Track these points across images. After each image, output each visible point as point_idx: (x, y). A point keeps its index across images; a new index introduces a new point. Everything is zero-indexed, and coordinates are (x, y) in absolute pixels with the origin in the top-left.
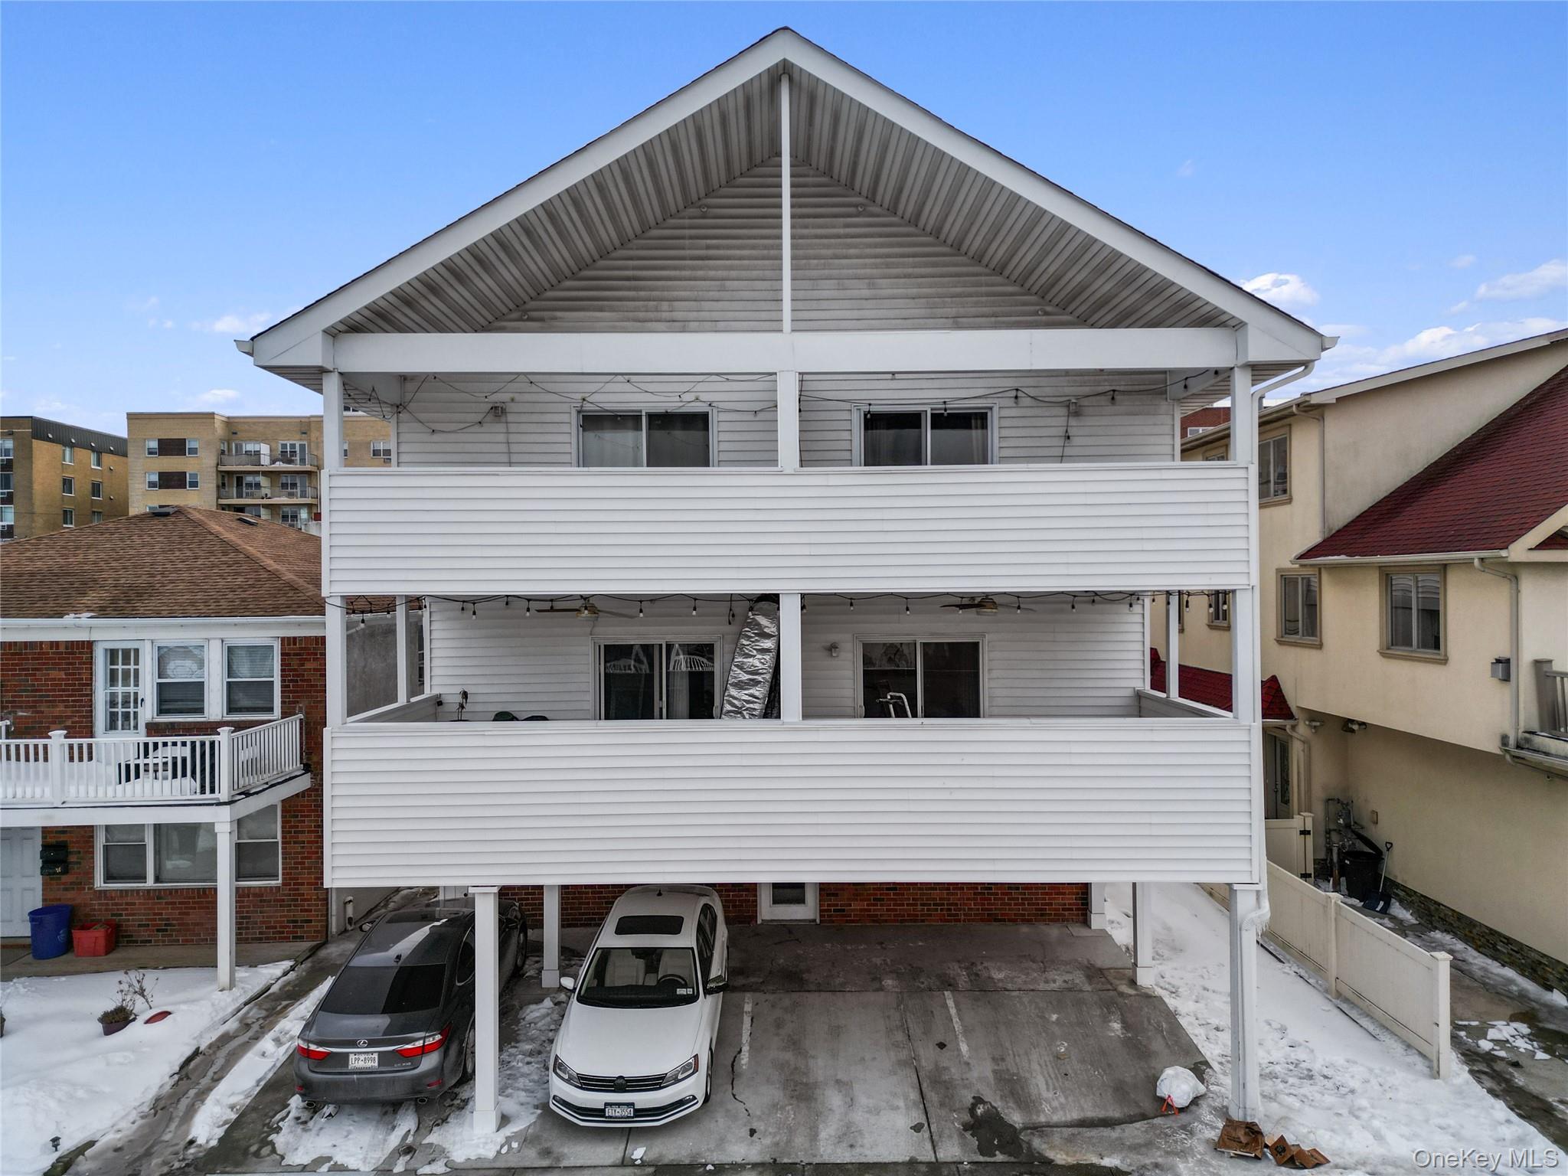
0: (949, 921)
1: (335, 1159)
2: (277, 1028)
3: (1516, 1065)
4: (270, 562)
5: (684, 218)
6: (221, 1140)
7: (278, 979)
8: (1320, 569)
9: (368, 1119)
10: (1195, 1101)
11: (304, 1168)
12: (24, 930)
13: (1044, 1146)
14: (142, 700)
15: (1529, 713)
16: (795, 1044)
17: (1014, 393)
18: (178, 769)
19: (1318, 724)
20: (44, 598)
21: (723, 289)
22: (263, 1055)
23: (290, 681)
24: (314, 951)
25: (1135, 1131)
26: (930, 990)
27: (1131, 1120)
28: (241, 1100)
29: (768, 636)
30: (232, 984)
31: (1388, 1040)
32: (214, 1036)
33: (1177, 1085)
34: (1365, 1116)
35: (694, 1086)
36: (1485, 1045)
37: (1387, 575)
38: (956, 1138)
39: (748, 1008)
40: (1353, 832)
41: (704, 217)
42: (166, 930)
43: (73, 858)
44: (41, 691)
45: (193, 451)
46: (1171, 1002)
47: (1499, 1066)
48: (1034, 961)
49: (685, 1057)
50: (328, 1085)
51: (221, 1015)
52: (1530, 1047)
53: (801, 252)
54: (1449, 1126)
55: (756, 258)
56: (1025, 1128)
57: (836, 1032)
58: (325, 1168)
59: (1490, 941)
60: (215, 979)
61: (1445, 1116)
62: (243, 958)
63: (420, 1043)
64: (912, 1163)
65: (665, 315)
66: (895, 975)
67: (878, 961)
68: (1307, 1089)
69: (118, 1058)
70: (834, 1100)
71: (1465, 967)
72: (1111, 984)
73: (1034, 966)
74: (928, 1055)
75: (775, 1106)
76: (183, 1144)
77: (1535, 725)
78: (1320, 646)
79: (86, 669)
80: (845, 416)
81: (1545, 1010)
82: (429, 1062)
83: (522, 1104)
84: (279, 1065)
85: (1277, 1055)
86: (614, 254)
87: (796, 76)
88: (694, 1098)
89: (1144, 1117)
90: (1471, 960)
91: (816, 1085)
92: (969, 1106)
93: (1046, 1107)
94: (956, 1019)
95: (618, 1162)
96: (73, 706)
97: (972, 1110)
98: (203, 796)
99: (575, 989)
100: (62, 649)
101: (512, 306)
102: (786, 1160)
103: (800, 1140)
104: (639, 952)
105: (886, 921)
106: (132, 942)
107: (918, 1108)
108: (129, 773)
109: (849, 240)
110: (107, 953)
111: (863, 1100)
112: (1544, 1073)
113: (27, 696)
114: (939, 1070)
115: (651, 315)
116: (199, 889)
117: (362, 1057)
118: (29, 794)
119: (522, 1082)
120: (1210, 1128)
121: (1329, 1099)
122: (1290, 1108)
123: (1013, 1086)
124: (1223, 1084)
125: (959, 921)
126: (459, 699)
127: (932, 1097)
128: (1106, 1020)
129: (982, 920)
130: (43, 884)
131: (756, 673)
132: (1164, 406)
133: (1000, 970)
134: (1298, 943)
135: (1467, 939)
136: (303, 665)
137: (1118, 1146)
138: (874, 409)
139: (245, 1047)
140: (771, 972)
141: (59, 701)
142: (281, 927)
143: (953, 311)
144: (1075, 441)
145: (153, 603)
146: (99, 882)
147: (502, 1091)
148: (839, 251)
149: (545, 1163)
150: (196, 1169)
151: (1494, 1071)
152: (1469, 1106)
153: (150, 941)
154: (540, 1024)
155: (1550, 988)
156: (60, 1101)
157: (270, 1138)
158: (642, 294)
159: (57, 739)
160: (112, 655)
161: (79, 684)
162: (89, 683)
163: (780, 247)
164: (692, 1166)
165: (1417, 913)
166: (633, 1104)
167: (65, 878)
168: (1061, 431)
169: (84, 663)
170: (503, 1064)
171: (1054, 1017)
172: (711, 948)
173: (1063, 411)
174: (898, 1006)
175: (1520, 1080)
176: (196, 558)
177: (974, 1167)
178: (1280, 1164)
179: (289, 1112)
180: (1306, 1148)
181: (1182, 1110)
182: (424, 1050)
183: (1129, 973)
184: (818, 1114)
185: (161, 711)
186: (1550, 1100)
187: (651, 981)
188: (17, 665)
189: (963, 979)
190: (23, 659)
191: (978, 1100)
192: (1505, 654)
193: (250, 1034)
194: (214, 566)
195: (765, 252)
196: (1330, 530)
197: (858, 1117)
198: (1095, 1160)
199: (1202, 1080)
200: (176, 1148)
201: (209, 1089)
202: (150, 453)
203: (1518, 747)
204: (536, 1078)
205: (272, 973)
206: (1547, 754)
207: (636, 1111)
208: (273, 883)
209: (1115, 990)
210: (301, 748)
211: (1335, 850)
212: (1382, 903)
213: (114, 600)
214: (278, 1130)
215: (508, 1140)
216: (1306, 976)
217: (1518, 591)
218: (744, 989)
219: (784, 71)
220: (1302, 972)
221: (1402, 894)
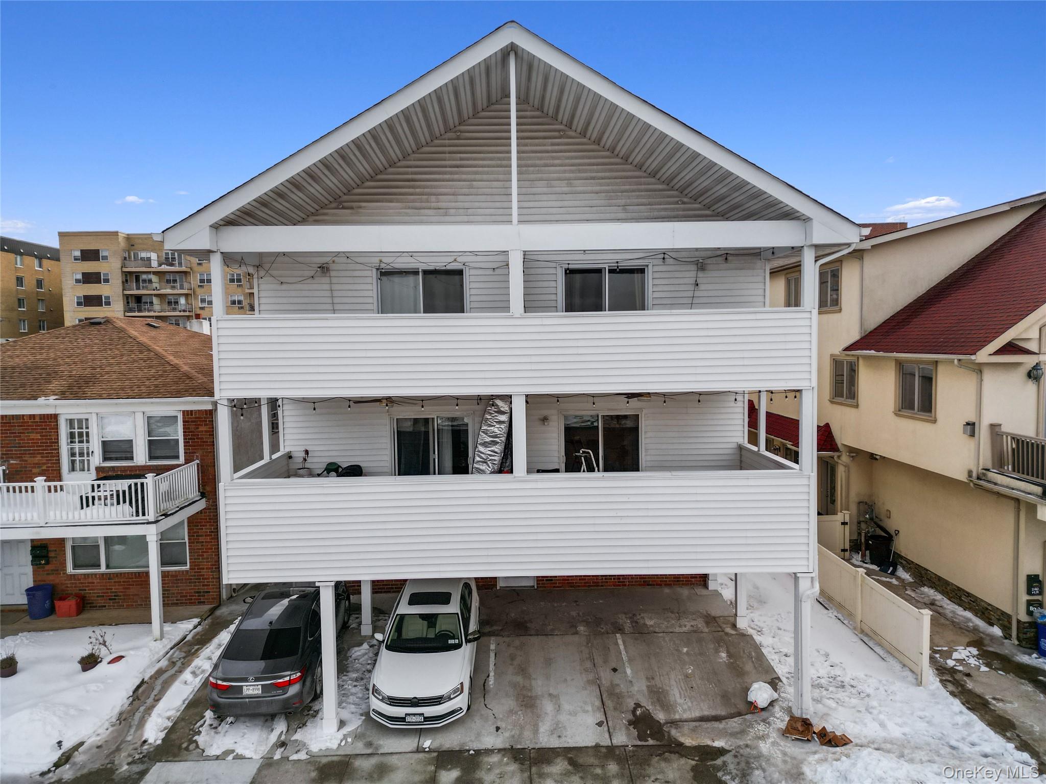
0: (619, 586)
1: (237, 751)
2: (193, 664)
3: (968, 675)
4: (171, 358)
5: (445, 139)
6: (163, 740)
7: (191, 631)
8: (858, 358)
9: (255, 724)
10: (772, 704)
11: (217, 758)
12: (23, 600)
13: (678, 734)
14: (92, 452)
15: (986, 457)
16: (523, 670)
17: (662, 256)
18: (120, 497)
19: (854, 455)
20: (23, 386)
21: (471, 187)
22: (186, 683)
23: (189, 439)
24: (212, 611)
25: (734, 724)
26: (608, 633)
27: (732, 716)
28: (174, 714)
29: (503, 413)
30: (162, 637)
31: (892, 661)
32: (152, 671)
33: (760, 693)
34: (875, 712)
35: (461, 702)
36: (951, 663)
37: (900, 364)
38: (624, 731)
39: (493, 647)
40: (875, 523)
41: (458, 138)
42: (115, 599)
43: (52, 554)
44: (25, 447)
45: (105, 258)
46: (758, 638)
47: (958, 676)
48: (672, 612)
49: (455, 684)
50: (230, 705)
51: (156, 657)
52: (977, 663)
53: (523, 162)
54: (926, 717)
55: (494, 167)
56: (667, 723)
57: (548, 662)
58: (230, 757)
59: (958, 595)
60: (151, 632)
61: (924, 710)
62: (168, 618)
63: (287, 679)
64: (597, 747)
65: (433, 205)
66: (585, 623)
67: (574, 614)
68: (841, 695)
69: (93, 687)
70: (548, 707)
71: (941, 611)
72: (721, 627)
73: (673, 616)
74: (606, 676)
75: (511, 712)
76: (139, 743)
77: (989, 465)
78: (857, 406)
79: (54, 432)
80: (552, 271)
81: (988, 638)
82: (293, 690)
83: (353, 713)
84: (196, 690)
85: (823, 672)
86: (399, 164)
87: (520, 52)
88: (461, 709)
89: (739, 714)
90: (945, 606)
91: (536, 697)
92: (632, 709)
93: (679, 709)
94: (623, 652)
95: (415, 750)
96: (48, 457)
97: (634, 712)
98: (138, 518)
99: (384, 641)
100: (37, 419)
101: (331, 199)
102: (519, 747)
103: (527, 734)
104: (423, 617)
105: (579, 586)
106: (94, 607)
107: (600, 711)
108: (86, 502)
109: (554, 154)
110: (77, 615)
111: (566, 707)
112: (985, 680)
113: (16, 450)
114: (613, 686)
115: (424, 205)
116: (135, 573)
117: (251, 688)
118: (23, 518)
119: (352, 699)
120: (780, 720)
121: (854, 701)
122: (830, 708)
123: (659, 695)
124: (789, 691)
125: (625, 585)
126: (303, 454)
127: (609, 704)
128: (717, 651)
129: (640, 585)
130: (33, 571)
131: (496, 437)
132: (759, 264)
133: (651, 619)
134: (838, 598)
135: (943, 593)
136: (198, 428)
137: (723, 734)
138: (571, 267)
139: (173, 678)
140: (506, 623)
141: (38, 454)
142: (190, 596)
143: (622, 202)
144: (702, 287)
145: (96, 389)
146: (70, 569)
147: (340, 704)
148: (548, 162)
149: (369, 751)
150: (149, 759)
151: (955, 679)
152: (938, 703)
153: (105, 606)
154: (361, 660)
155: (992, 624)
156: (60, 717)
157: (194, 738)
158: (418, 190)
159: (40, 482)
160: (71, 422)
161: (50, 443)
162: (57, 441)
163: (510, 159)
164: (460, 752)
165: (913, 575)
166: (423, 714)
167: (47, 567)
168: (692, 281)
169: (53, 429)
170: (340, 687)
171: (685, 650)
172: (469, 611)
173: (694, 267)
174: (588, 644)
175: (970, 685)
176: (122, 355)
177: (635, 749)
178: (822, 744)
179: (205, 722)
180: (838, 734)
181: (763, 709)
182: (290, 683)
183: (732, 619)
184: (538, 716)
185: (105, 459)
186: (987, 697)
187: (431, 635)
188: (8, 430)
189: (628, 626)
190: (12, 426)
191: (638, 705)
192: (972, 419)
193: (176, 668)
194: (134, 361)
195: (499, 162)
196: (865, 331)
197: (563, 718)
198: (709, 743)
199: (775, 689)
200: (136, 745)
201: (152, 707)
202: (76, 259)
203: (978, 478)
204: (360, 695)
205: (186, 627)
206: (996, 484)
207: (425, 718)
208: (184, 568)
209: (723, 631)
210: (199, 482)
211: (863, 535)
212: (891, 568)
213: (70, 387)
214: (199, 733)
215: (345, 737)
216: (842, 618)
217: (982, 380)
218: (490, 634)
219: (512, 49)
220: (840, 616)
221: (904, 562)
